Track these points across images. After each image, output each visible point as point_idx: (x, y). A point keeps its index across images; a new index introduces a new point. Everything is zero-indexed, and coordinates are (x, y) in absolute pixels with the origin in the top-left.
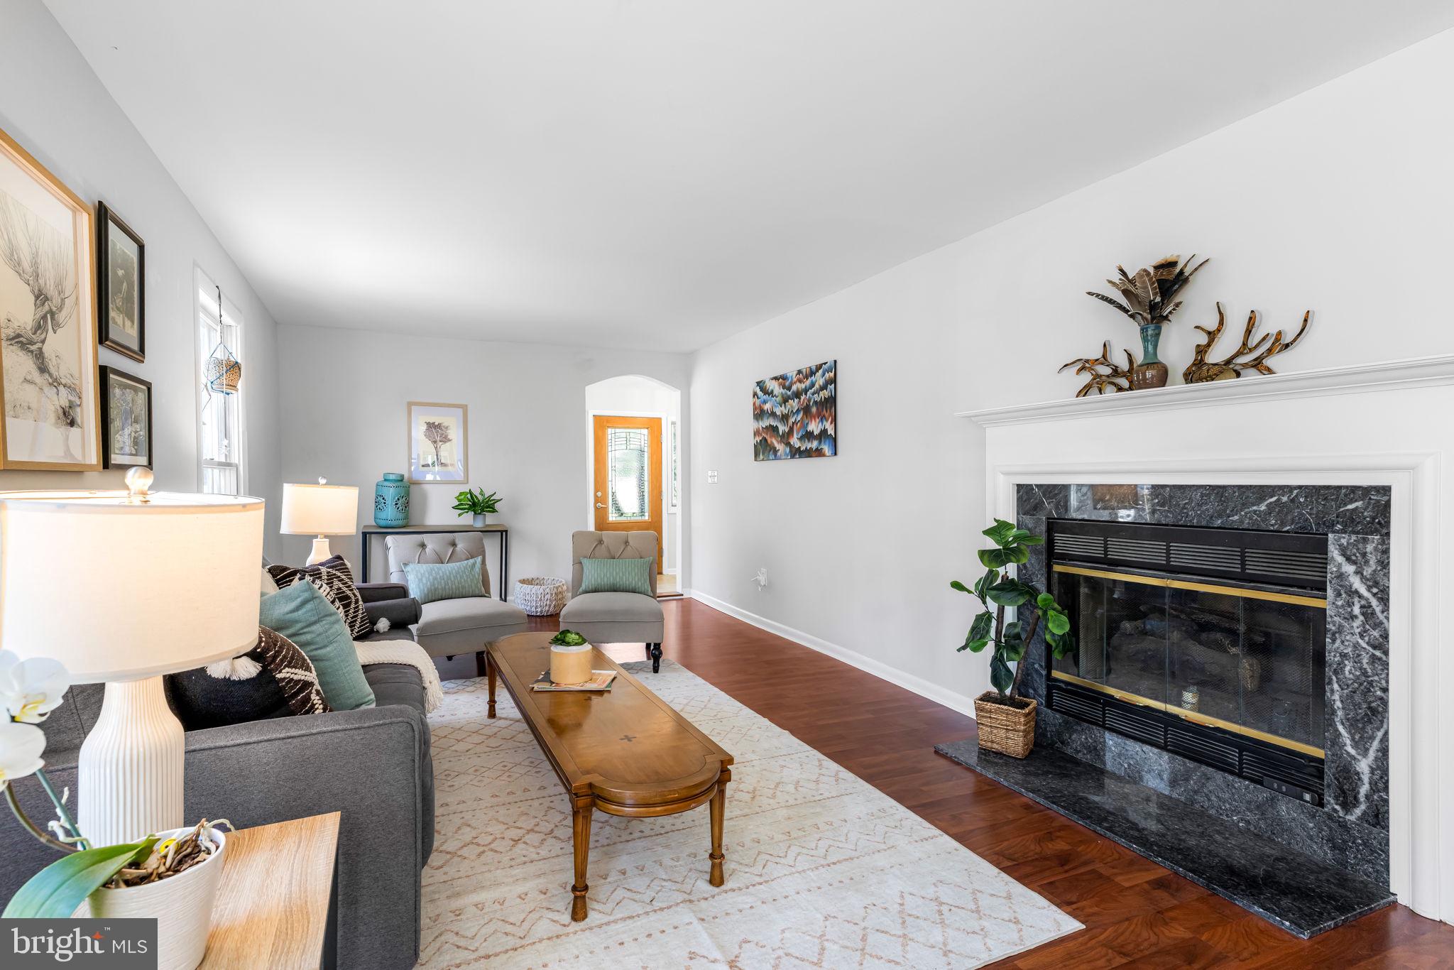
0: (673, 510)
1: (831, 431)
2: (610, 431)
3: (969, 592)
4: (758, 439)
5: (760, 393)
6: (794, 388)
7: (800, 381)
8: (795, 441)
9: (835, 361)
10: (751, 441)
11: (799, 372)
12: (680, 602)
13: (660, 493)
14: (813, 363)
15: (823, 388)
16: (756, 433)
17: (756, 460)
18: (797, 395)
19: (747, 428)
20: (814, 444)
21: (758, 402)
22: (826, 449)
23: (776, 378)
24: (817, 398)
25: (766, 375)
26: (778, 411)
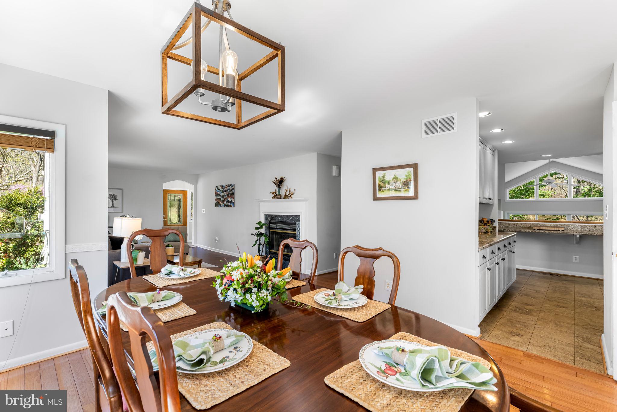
0: (191, 221)
1: (233, 201)
2: (168, 194)
3: (254, 235)
4: (216, 201)
5: (217, 189)
6: (225, 189)
7: (226, 188)
8: (225, 203)
9: (234, 184)
10: (214, 202)
11: (226, 185)
12: (193, 248)
13: (187, 215)
14: (229, 184)
15: (232, 190)
16: (216, 200)
17: (216, 207)
18: (226, 191)
19: (213, 198)
20: (229, 204)
21: (216, 191)
22: (232, 205)
23: (221, 186)
24: (230, 192)
25: (218, 185)
26: (221, 194)
